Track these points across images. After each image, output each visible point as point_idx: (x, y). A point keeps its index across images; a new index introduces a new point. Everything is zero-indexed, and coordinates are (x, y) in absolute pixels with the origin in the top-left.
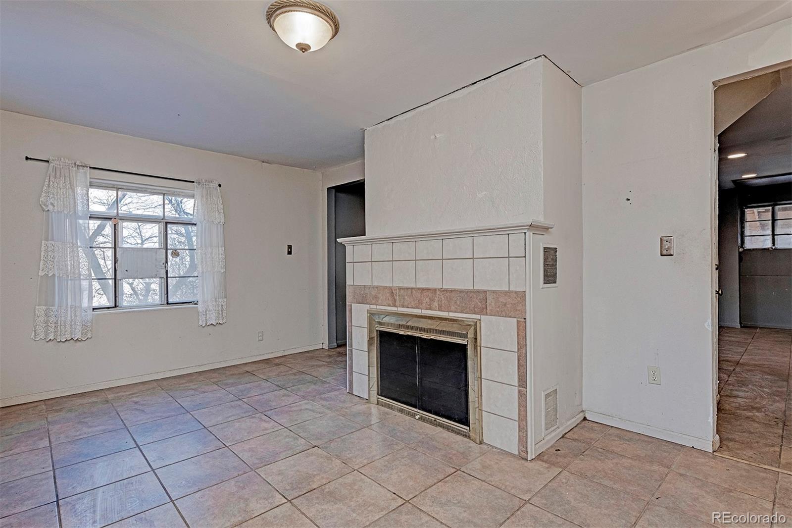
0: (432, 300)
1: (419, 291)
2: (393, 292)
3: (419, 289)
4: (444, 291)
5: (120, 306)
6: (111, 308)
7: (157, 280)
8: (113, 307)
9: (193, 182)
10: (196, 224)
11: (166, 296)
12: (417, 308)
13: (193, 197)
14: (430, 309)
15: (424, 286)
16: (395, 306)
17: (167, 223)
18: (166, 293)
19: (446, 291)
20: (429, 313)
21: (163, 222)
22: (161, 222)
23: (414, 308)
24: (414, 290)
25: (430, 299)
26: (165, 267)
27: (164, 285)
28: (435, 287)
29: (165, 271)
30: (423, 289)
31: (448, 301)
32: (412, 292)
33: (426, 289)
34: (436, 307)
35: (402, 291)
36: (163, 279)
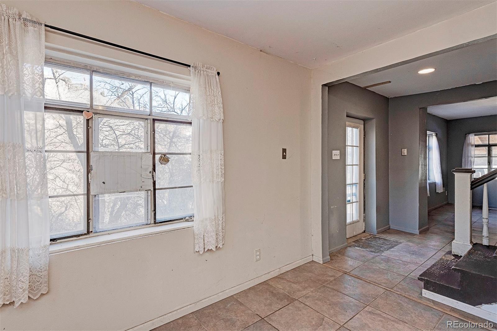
5: (94, 231)
6: (82, 235)
7: (143, 194)
8: (85, 234)
9: (189, 66)
10: (191, 123)
11: (153, 214)
13: (188, 90)
17: (154, 120)
18: (153, 209)
21: (150, 119)
22: (147, 119)
26: (153, 176)
27: (151, 198)
29: (152, 181)
36: (150, 192)
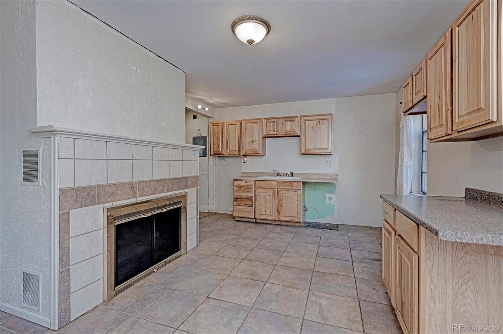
0: (164, 186)
1: (155, 182)
2: (133, 186)
3: (155, 180)
4: (170, 179)
12: (154, 194)
14: (162, 192)
15: (159, 178)
16: (135, 197)
19: (172, 179)
20: (162, 195)
23: (152, 195)
24: (152, 182)
25: (162, 186)
28: (166, 178)
30: (158, 180)
31: (172, 185)
32: (150, 184)
33: (160, 180)
34: (166, 190)
35: (142, 184)
